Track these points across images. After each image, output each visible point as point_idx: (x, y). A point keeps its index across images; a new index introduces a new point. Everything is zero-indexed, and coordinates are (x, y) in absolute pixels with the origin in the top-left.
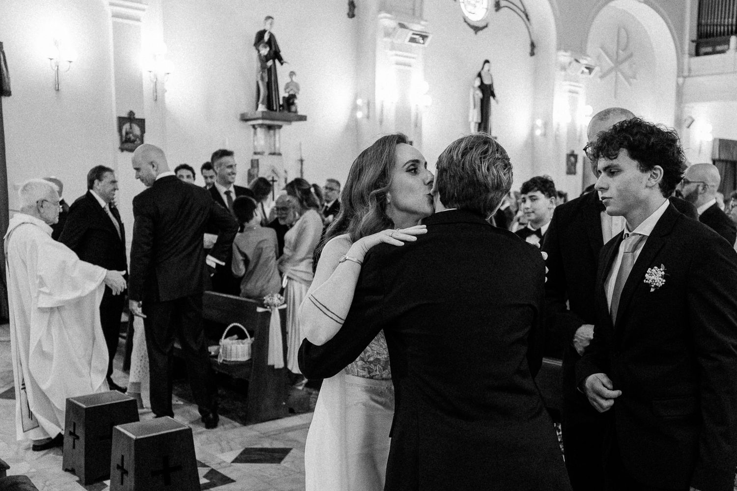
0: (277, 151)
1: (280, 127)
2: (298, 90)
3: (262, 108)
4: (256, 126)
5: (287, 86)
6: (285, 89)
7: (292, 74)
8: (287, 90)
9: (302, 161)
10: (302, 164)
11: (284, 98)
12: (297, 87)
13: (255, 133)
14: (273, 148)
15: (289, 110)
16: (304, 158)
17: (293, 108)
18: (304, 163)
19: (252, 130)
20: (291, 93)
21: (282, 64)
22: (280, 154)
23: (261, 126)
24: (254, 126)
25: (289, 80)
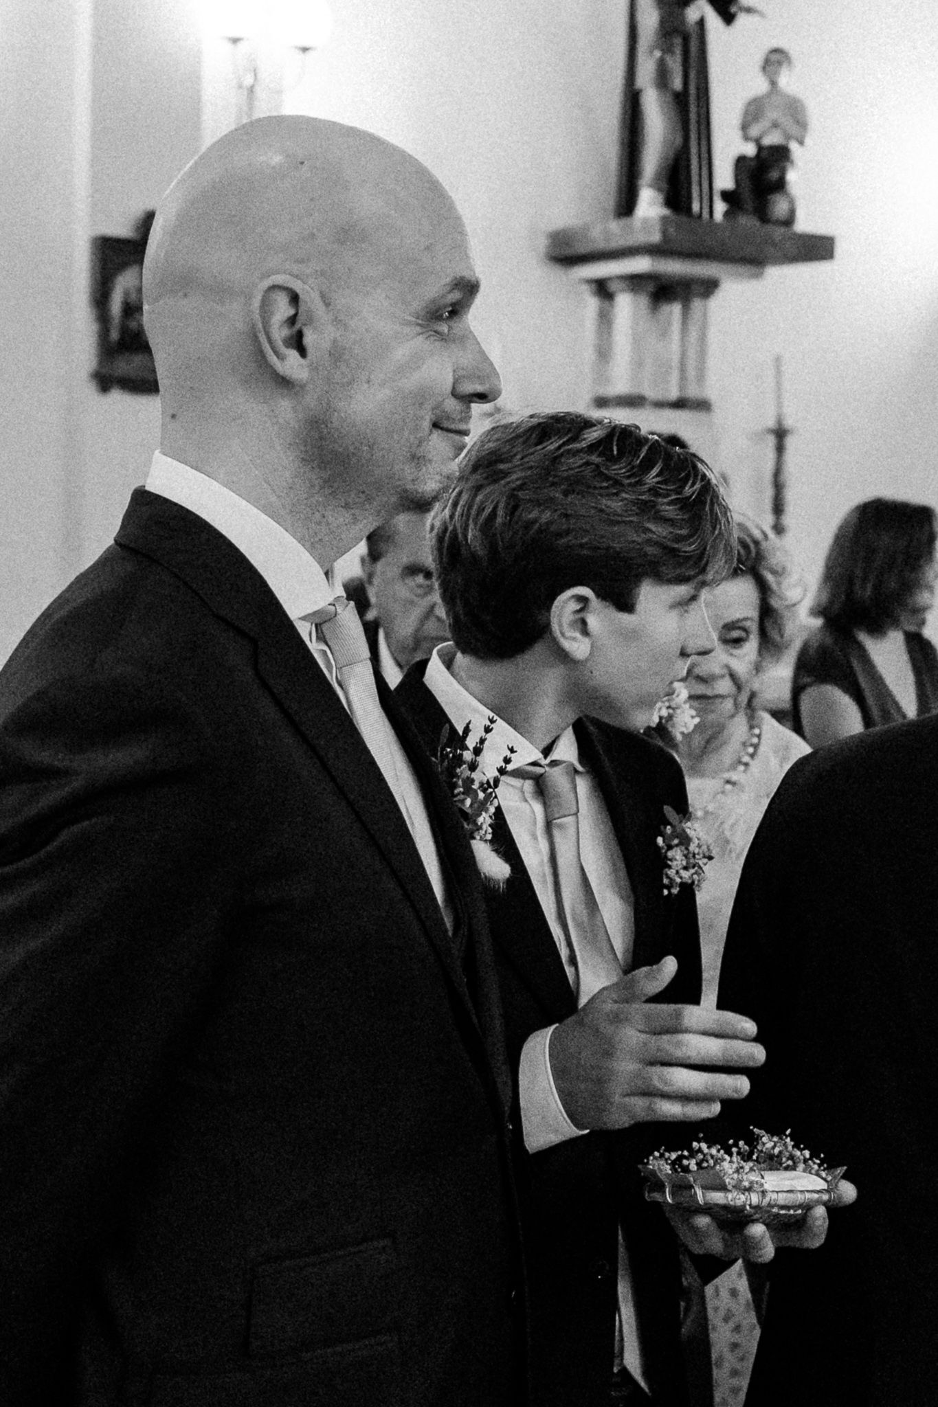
0: (692, 392)
1: (709, 287)
2: (802, 124)
3: (650, 205)
4: (613, 286)
5: (753, 112)
6: (745, 127)
7: (775, 60)
8: (754, 131)
9: (780, 434)
10: (780, 449)
11: (741, 161)
12: (796, 111)
13: (605, 320)
14: (674, 378)
15: (762, 213)
16: (789, 423)
17: (780, 207)
18: (791, 442)
19: (592, 303)
20: (771, 139)
21: (728, 18)
22: (702, 405)
23: (635, 281)
24: (602, 289)
25: (760, 85)
